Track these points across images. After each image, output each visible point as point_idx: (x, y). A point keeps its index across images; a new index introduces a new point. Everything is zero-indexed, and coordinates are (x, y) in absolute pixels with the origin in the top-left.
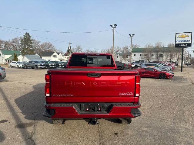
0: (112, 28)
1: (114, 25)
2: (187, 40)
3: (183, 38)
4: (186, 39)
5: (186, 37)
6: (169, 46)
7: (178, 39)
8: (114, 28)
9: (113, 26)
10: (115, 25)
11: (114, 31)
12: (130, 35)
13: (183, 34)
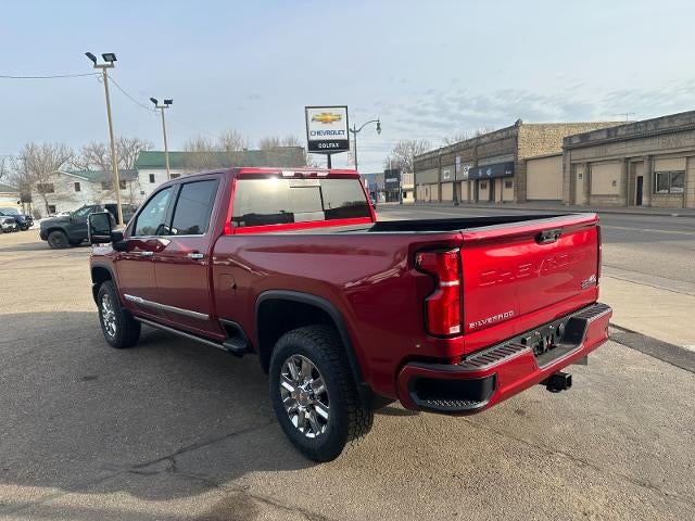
0: (96, 66)
1: (104, 56)
2: (337, 129)
3: (325, 121)
4: (335, 126)
5: (334, 120)
6: (264, 147)
7: (314, 126)
8: (104, 67)
9: (101, 61)
10: (110, 57)
11: (105, 80)
12: (155, 102)
13: (326, 112)
